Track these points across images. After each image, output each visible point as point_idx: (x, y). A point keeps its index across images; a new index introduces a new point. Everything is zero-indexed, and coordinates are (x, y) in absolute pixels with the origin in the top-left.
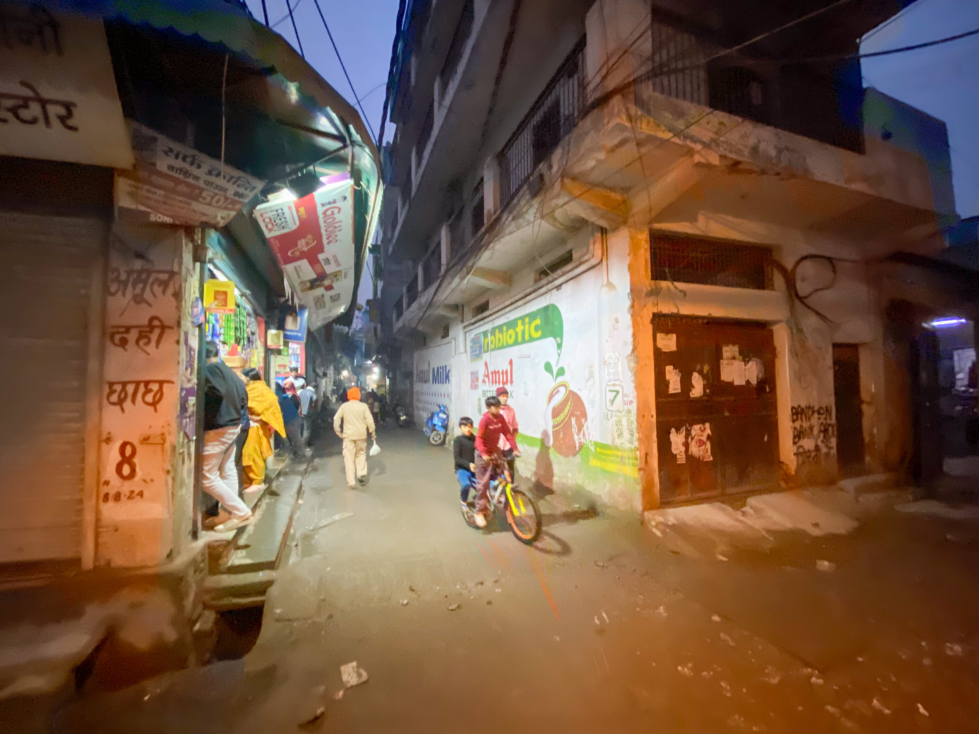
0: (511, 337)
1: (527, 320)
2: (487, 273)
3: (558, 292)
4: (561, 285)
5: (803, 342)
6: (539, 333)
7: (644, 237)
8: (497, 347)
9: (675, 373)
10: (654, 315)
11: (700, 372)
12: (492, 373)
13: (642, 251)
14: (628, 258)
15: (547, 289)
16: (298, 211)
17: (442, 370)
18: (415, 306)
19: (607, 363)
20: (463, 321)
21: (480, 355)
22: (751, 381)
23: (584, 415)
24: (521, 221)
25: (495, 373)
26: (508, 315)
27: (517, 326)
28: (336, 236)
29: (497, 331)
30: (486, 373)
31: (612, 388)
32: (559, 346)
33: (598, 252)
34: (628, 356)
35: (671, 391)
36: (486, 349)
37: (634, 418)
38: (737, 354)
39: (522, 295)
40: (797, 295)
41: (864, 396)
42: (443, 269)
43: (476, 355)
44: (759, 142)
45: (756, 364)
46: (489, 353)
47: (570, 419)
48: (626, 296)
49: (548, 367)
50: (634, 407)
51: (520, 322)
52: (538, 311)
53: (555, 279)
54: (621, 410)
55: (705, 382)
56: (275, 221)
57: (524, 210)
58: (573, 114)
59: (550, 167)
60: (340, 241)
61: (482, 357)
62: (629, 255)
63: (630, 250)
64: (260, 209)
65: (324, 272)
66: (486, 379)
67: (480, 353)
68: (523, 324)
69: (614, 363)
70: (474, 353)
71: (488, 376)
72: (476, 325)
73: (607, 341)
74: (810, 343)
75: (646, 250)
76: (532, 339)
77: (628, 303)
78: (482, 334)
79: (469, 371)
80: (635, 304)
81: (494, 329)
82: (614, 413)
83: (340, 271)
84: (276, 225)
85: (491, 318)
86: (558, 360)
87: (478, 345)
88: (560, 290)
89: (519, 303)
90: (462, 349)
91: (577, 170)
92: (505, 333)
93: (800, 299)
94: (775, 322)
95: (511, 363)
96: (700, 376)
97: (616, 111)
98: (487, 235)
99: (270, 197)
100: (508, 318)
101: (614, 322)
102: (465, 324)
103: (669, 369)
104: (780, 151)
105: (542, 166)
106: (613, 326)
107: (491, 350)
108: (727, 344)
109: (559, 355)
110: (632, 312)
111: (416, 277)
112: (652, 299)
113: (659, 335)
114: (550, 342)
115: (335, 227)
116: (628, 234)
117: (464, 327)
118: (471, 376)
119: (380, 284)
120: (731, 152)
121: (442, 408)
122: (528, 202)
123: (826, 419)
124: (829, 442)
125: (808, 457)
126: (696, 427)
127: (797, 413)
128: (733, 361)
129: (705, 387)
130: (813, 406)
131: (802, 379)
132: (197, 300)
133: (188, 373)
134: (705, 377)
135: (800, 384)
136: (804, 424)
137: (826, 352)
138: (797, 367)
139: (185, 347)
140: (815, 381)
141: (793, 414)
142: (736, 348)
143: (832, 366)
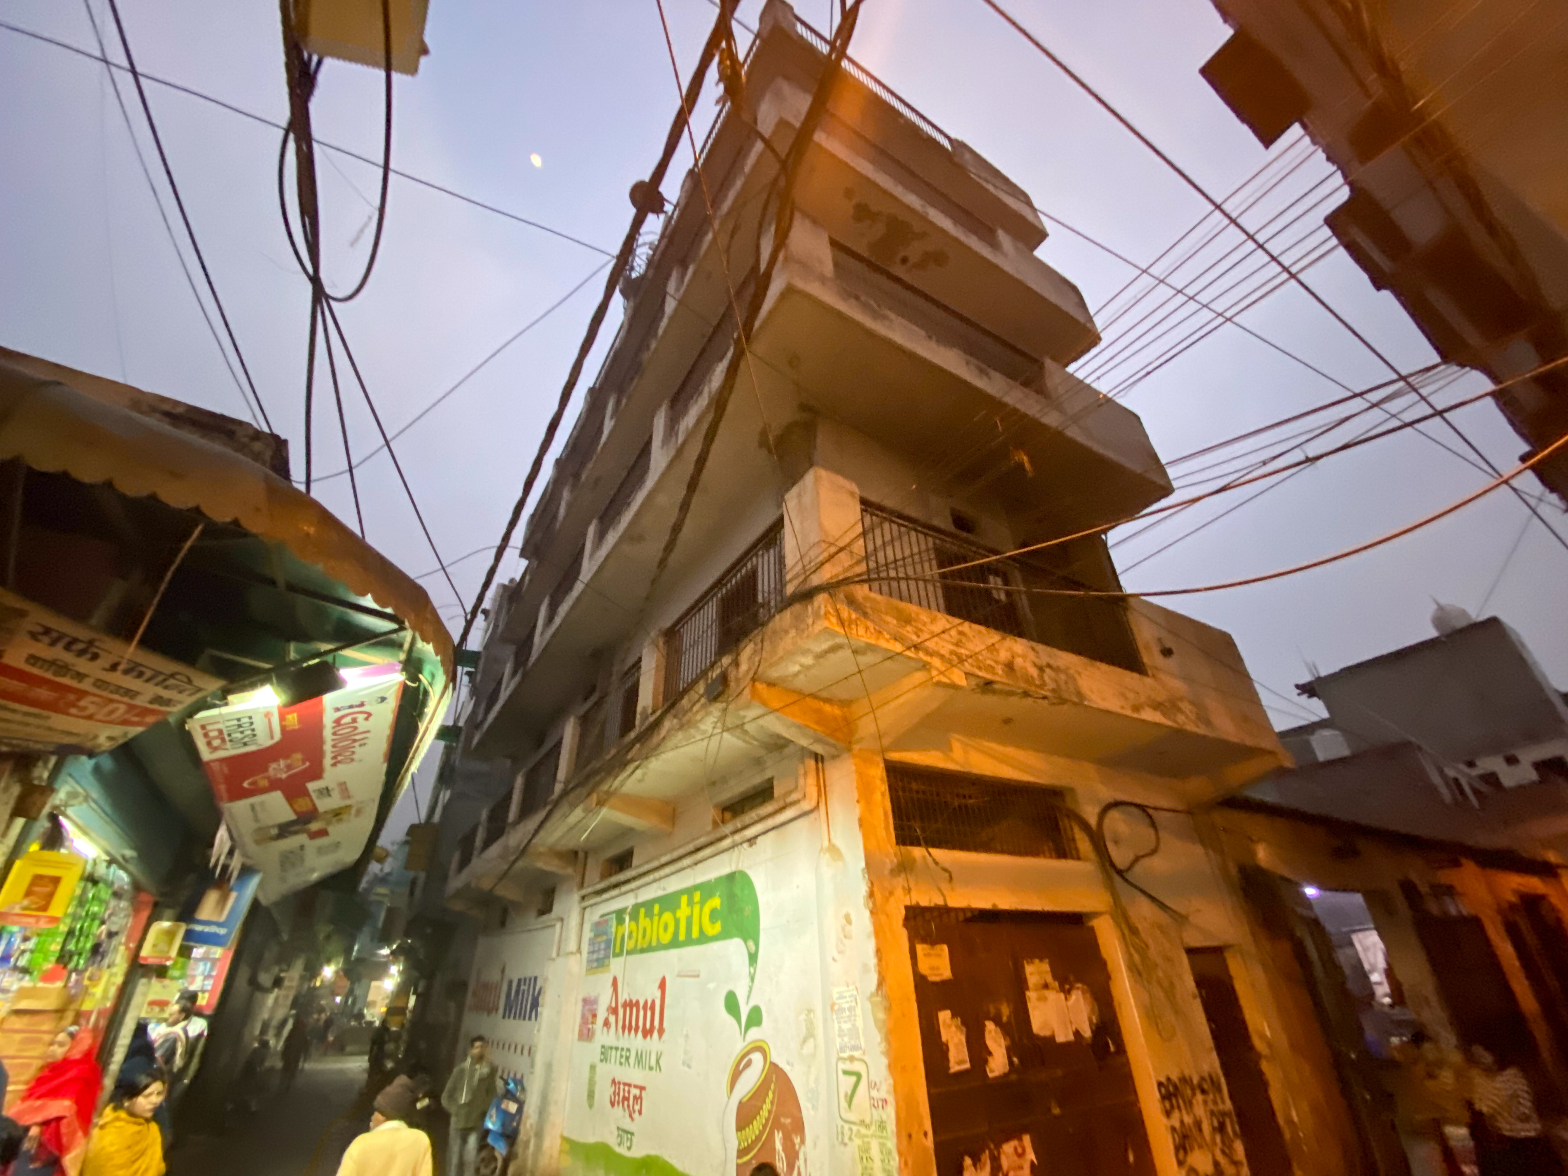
0: (666, 928)
1: (697, 896)
2: (635, 803)
3: (750, 849)
4: (756, 837)
5: (1143, 950)
6: (718, 927)
7: (878, 773)
8: (639, 947)
9: (957, 1027)
10: (907, 908)
11: (997, 1021)
12: (625, 1005)
13: (878, 796)
14: (857, 805)
15: (733, 841)
16: (282, 718)
17: (526, 988)
18: (495, 849)
19: (836, 1007)
20: (581, 885)
21: (606, 961)
22: (1082, 1033)
23: (799, 1126)
24: (692, 731)
25: (630, 1005)
26: (663, 883)
27: (679, 907)
28: (353, 753)
29: (642, 911)
30: (613, 1005)
31: (848, 1066)
32: (753, 958)
33: (812, 791)
34: (872, 995)
35: (954, 1068)
36: (617, 950)
37: (891, 1144)
38: (1049, 979)
39: (691, 847)
40: (1112, 865)
41: (1259, 1044)
42: (558, 788)
43: (597, 960)
44: (1013, 657)
45: (1083, 993)
46: (620, 960)
47: (771, 1135)
48: (860, 874)
49: (732, 1004)
50: (889, 1114)
51: (684, 899)
52: (719, 880)
53: (745, 827)
54: (868, 1121)
55: (1009, 1042)
56: (229, 735)
57: (698, 717)
58: (769, 602)
59: (736, 664)
60: (360, 761)
61: (608, 965)
62: (858, 802)
63: (860, 795)
64: (199, 719)
65: (315, 809)
66: (612, 1019)
67: (607, 957)
68: (690, 903)
69: (850, 1009)
70: (595, 956)
71: (615, 1011)
72: (606, 896)
73: (834, 959)
74: (1153, 952)
75: (883, 794)
76: (704, 939)
77: (863, 888)
78: (614, 916)
79: (580, 997)
80: (875, 889)
81: (637, 907)
82: (855, 1128)
83: (349, 807)
84: (231, 741)
85: (633, 885)
86: (751, 988)
87: (605, 938)
88: (754, 846)
89: (686, 862)
90: (572, 946)
91: (774, 673)
92: (656, 918)
93: (1120, 872)
94: (1095, 915)
95: (662, 986)
96: (998, 1029)
97: (822, 612)
98: (638, 746)
99: (231, 698)
100: (664, 889)
101: (844, 922)
102: (584, 892)
103: (944, 1016)
104: (1041, 669)
105: (726, 660)
106: (843, 929)
107: (629, 953)
108: (1031, 957)
109: (752, 979)
110: (871, 905)
111: (509, 797)
112: (901, 881)
113: (921, 949)
114: (735, 947)
115: (355, 741)
116: (853, 768)
117: (583, 898)
118: (584, 1007)
119: (445, 795)
120: (980, 668)
121: (512, 1086)
122: (704, 706)
123: (1215, 1102)
124: (1233, 1151)
126: (1009, 1149)
127: (1169, 1096)
128: (1046, 992)
129: (1010, 1052)
130: (1190, 1077)
131: (1159, 1022)
134: (1006, 1029)
135: (1159, 1031)
136: (1186, 1119)
137: (1181, 966)
138: (1146, 998)
140: (1180, 1025)
141: (1164, 1098)
142: (1046, 966)
143: (1196, 992)
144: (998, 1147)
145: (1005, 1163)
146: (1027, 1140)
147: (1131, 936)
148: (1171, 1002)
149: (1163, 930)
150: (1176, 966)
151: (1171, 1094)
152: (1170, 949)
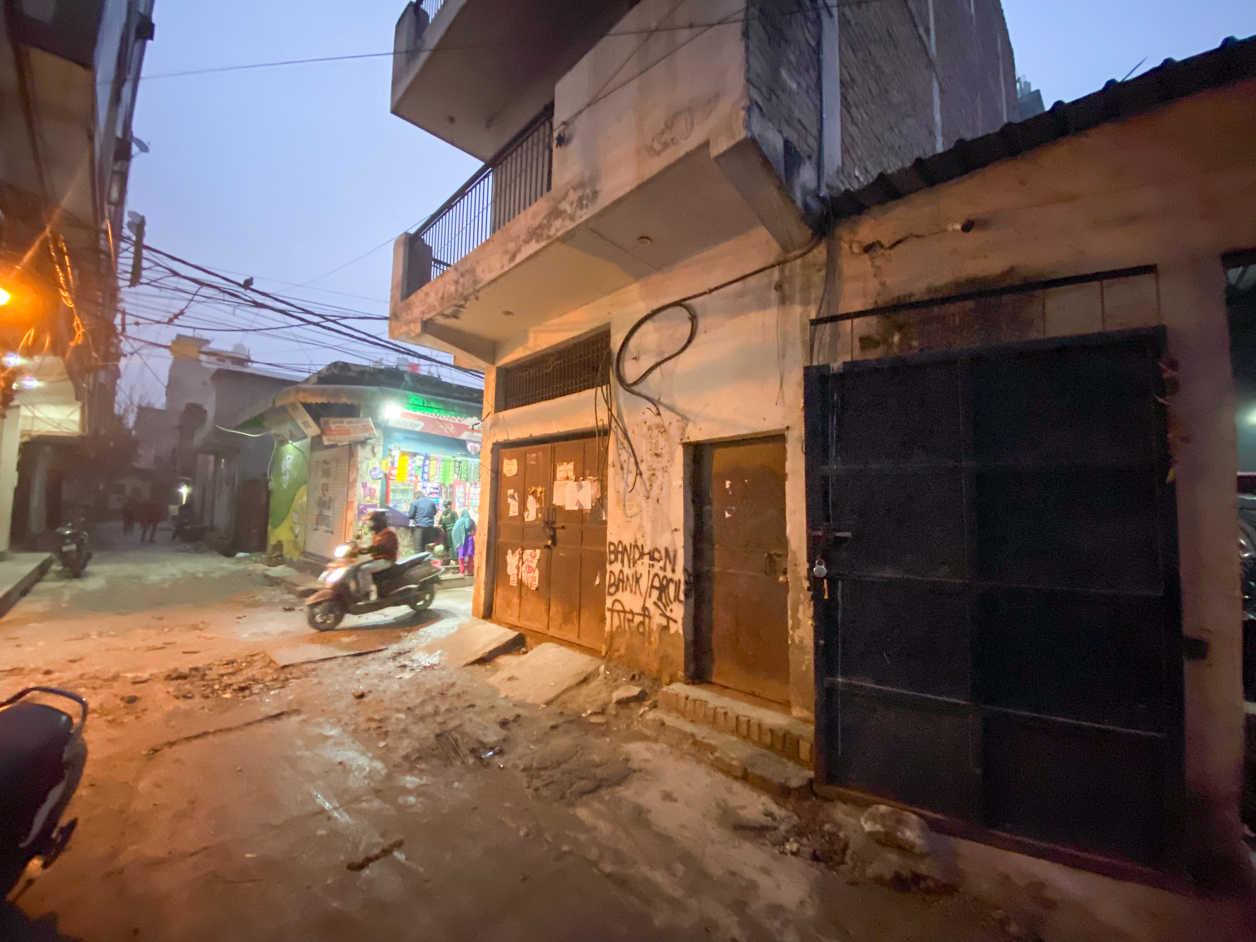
10: (493, 444)
11: (535, 495)
35: (511, 514)
38: (571, 473)
40: (623, 384)
44: (445, 288)
45: (592, 482)
55: (539, 506)
64: (392, 424)
93: (628, 387)
96: (535, 499)
103: (511, 492)
104: (457, 282)
108: (563, 461)
113: (505, 462)
120: (430, 312)
123: (664, 569)
124: (668, 609)
125: (629, 620)
126: (528, 552)
127: (616, 552)
128: (566, 481)
129: (538, 511)
130: (642, 546)
131: (627, 503)
132: (375, 469)
133: (368, 498)
134: (538, 500)
135: (624, 510)
136: (626, 570)
137: (671, 460)
138: (622, 487)
139: (362, 489)
140: (648, 508)
141: (611, 552)
142: (571, 466)
143: (681, 482)
144: (523, 550)
145: (525, 557)
146: (538, 552)
147: (622, 440)
148: (646, 490)
149: (663, 429)
150: (664, 461)
151: (619, 552)
152: (665, 446)
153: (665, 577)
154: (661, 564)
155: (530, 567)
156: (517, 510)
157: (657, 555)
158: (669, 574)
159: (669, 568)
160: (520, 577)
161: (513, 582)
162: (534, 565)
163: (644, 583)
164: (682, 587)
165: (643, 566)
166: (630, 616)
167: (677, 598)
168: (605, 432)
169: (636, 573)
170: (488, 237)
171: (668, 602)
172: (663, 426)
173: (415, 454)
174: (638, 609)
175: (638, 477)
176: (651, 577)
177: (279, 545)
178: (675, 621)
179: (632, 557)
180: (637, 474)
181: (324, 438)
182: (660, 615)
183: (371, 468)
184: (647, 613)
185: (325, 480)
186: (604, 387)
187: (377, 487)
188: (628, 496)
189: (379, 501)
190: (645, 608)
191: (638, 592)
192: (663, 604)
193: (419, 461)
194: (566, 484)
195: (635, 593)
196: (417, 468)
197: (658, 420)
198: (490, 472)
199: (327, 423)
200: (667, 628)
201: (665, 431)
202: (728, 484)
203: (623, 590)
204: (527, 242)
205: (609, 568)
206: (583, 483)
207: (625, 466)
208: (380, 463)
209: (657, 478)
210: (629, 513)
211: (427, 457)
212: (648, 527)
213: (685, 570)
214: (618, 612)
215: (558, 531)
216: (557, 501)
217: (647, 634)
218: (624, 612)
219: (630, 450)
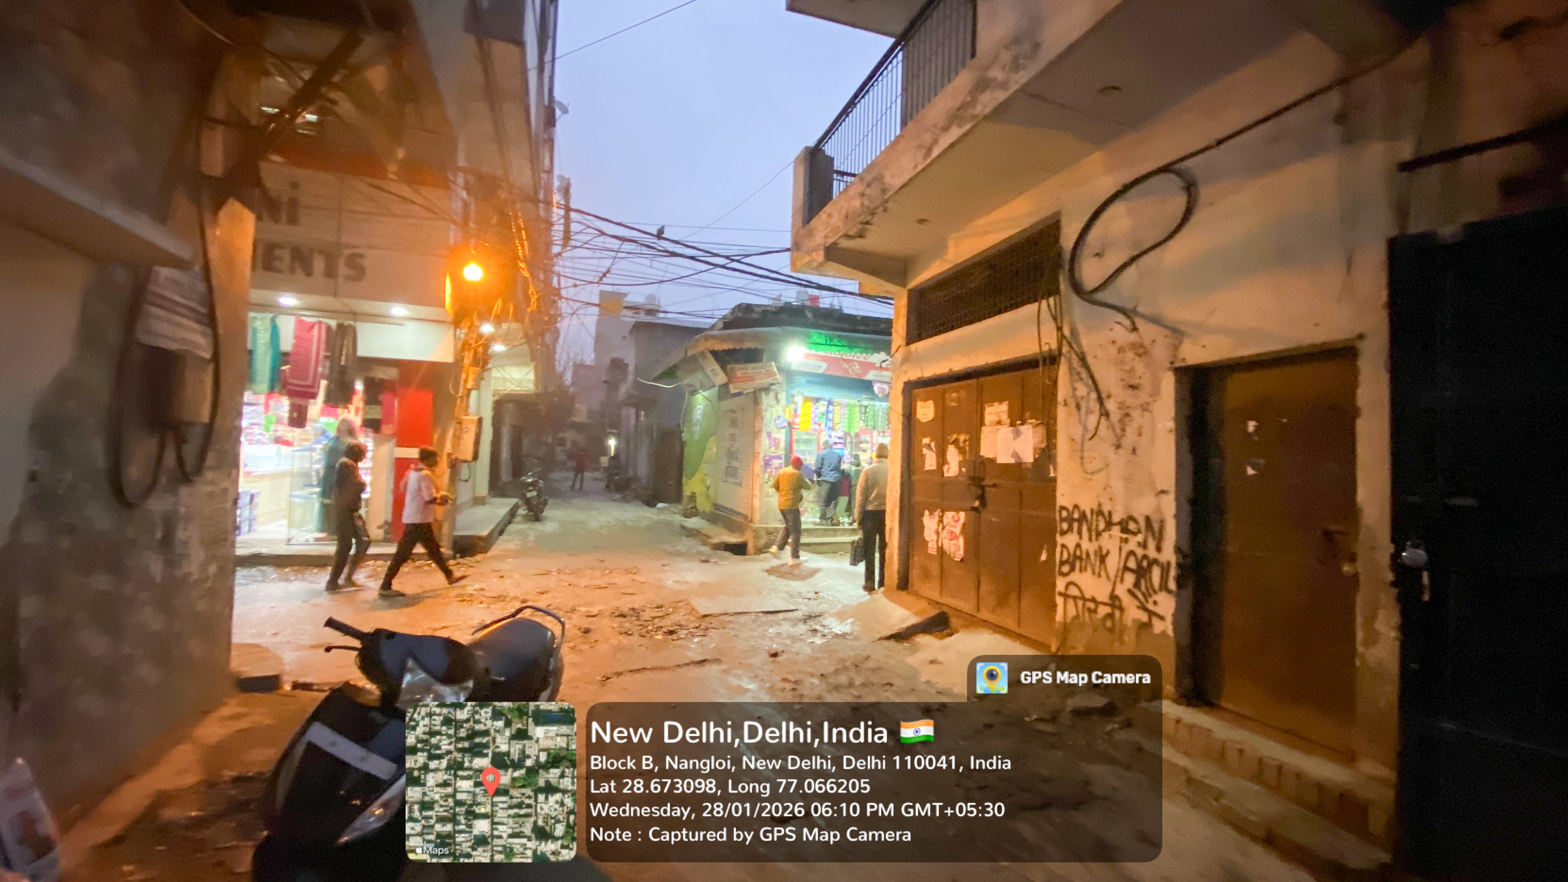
10: (905, 384)
11: (957, 445)
35: (927, 467)
38: (1004, 417)
40: (1079, 292)
45: (1034, 427)
55: (962, 458)
93: (1087, 296)
96: (956, 449)
103: (926, 441)
108: (993, 401)
112: (904, 367)
113: (920, 404)
123: (1144, 545)
124: (1151, 600)
125: (1089, 610)
126: (949, 515)
127: (1070, 520)
128: (998, 427)
129: (961, 464)
130: (1110, 513)
131: (1086, 454)
132: (779, 417)
133: (773, 449)
134: (961, 450)
135: (1082, 464)
136: (1085, 545)
137: (1155, 393)
138: (1078, 431)
139: (767, 439)
140: (1118, 460)
141: (1063, 520)
142: (1004, 407)
143: (1171, 424)
144: (943, 512)
145: (945, 521)
146: (962, 515)
147: (1079, 369)
148: (1116, 436)
149: (1141, 351)
150: (1143, 396)
151: (1073, 520)
152: (1144, 373)
153: (1145, 557)
154: (1140, 538)
155: (952, 533)
156: (934, 462)
157: (1132, 526)
158: (1152, 553)
159: (1152, 544)
160: (940, 544)
161: (932, 549)
162: (957, 530)
163: (1113, 563)
164: (1173, 573)
165: (1111, 541)
166: (1092, 605)
167: (1164, 586)
168: (1052, 359)
169: (1100, 548)
170: (898, 133)
171: (1151, 592)
172: (1142, 346)
173: (817, 400)
174: (1103, 596)
175: (1103, 419)
176: (1124, 555)
177: (693, 498)
178: (1162, 618)
179: (1094, 527)
180: (1101, 415)
181: (731, 386)
182: (1138, 607)
183: (775, 416)
184: (1117, 603)
185: (732, 431)
186: (1051, 300)
187: (781, 436)
188: (1087, 444)
189: (783, 452)
190: (1114, 597)
191: (1103, 573)
192: (1143, 594)
193: (822, 406)
194: (998, 430)
195: (1099, 576)
196: (820, 415)
197: (1133, 337)
198: (901, 417)
199: (733, 369)
200: (1148, 625)
201: (1146, 353)
202: (1251, 426)
203: (1081, 571)
204: (946, 129)
205: (1060, 540)
206: (1022, 428)
207: (1083, 405)
208: (784, 411)
209: (1132, 420)
210: (1090, 467)
211: (830, 403)
212: (1118, 485)
213: (1178, 550)
214: (1075, 598)
215: (987, 489)
216: (986, 451)
217: (1117, 630)
218: (1083, 598)
219: (1090, 383)
